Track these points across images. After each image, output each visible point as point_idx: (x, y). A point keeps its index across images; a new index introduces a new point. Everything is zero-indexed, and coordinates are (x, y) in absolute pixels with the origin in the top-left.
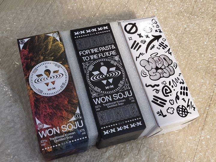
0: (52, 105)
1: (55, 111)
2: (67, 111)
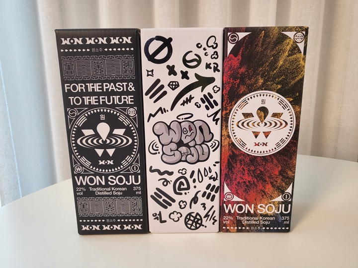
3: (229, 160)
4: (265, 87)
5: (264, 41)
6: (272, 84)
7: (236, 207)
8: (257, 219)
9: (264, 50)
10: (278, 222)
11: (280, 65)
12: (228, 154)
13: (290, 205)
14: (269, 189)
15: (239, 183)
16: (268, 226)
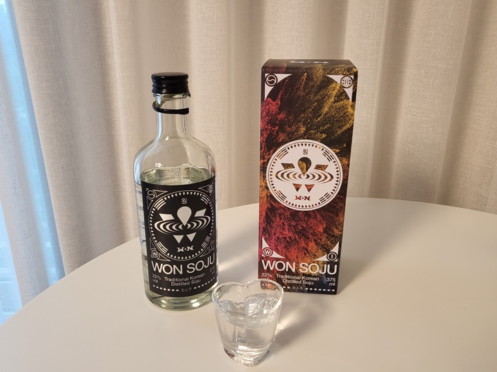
0: (294, 227)
1: (297, 237)
2: (317, 244)
3: (267, 213)
4: (307, 135)
5: (306, 84)
6: (316, 133)
7: (276, 264)
8: (299, 278)
9: (307, 95)
10: (322, 283)
11: (324, 112)
12: (266, 207)
13: (336, 266)
14: (312, 246)
15: (278, 238)
16: (311, 286)
